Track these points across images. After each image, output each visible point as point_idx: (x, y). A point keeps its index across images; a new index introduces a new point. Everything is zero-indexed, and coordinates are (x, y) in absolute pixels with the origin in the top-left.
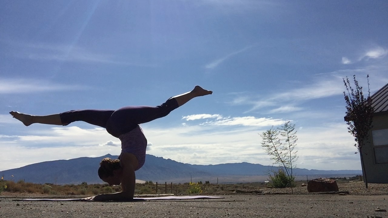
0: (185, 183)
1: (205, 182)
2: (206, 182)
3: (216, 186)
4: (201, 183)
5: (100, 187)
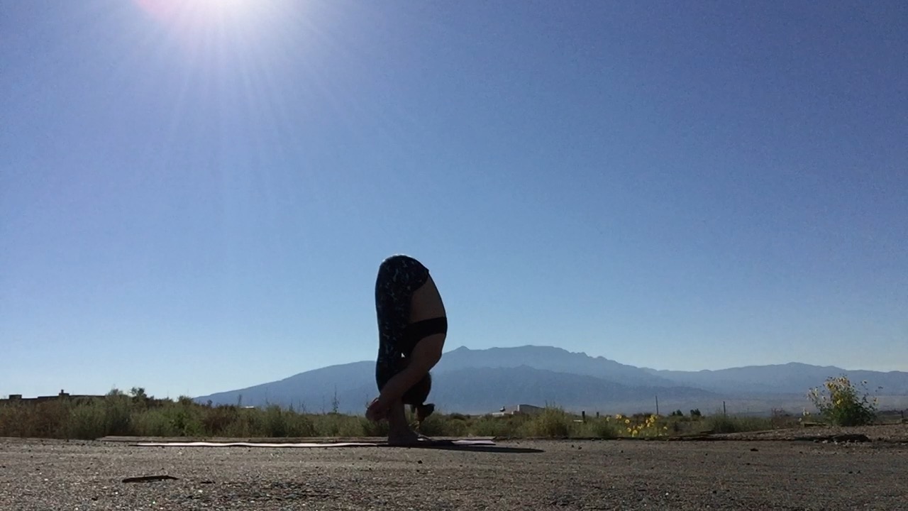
0: (636, 413)
1: (690, 413)
2: (692, 411)
4: (680, 413)
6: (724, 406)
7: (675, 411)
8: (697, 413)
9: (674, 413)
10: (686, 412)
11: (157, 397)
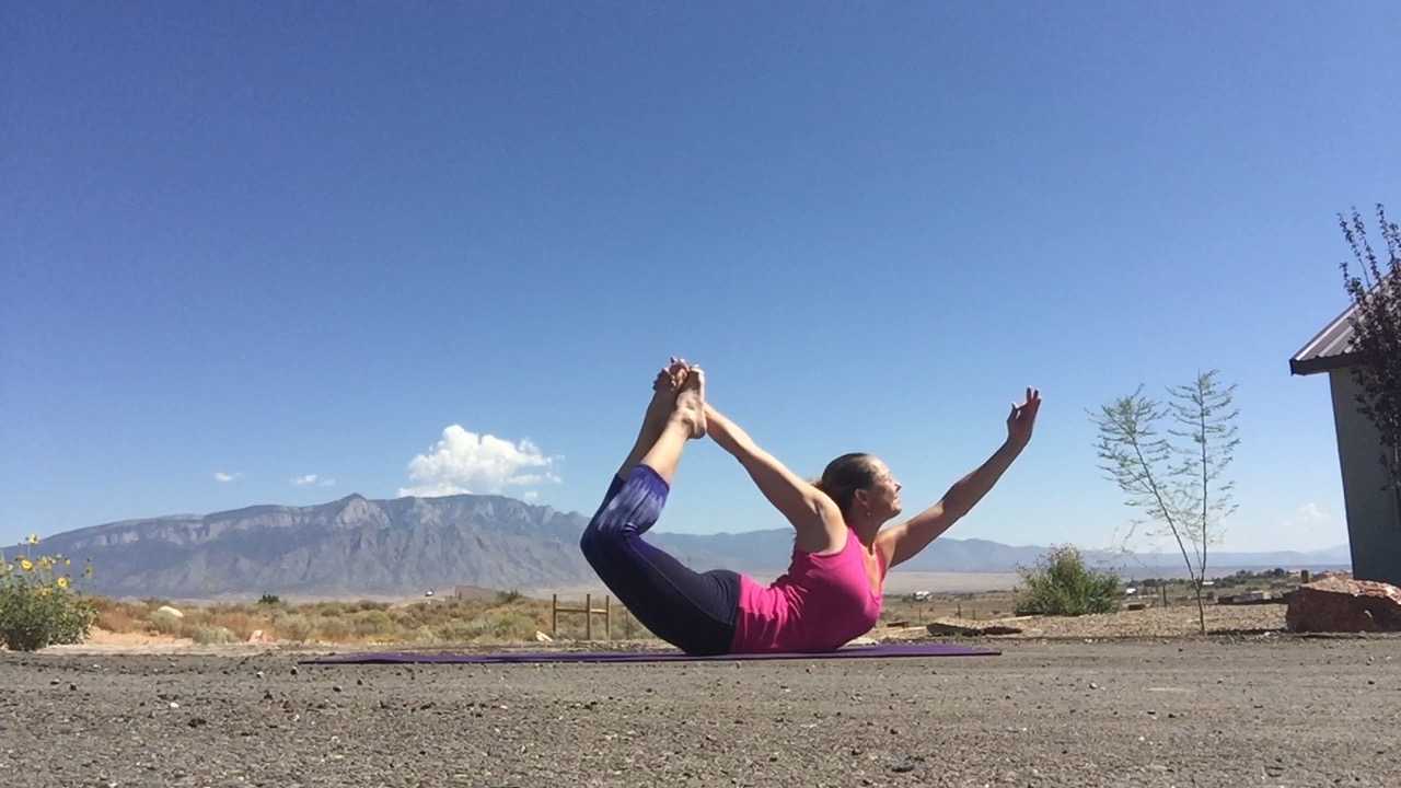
5: (341, 610)
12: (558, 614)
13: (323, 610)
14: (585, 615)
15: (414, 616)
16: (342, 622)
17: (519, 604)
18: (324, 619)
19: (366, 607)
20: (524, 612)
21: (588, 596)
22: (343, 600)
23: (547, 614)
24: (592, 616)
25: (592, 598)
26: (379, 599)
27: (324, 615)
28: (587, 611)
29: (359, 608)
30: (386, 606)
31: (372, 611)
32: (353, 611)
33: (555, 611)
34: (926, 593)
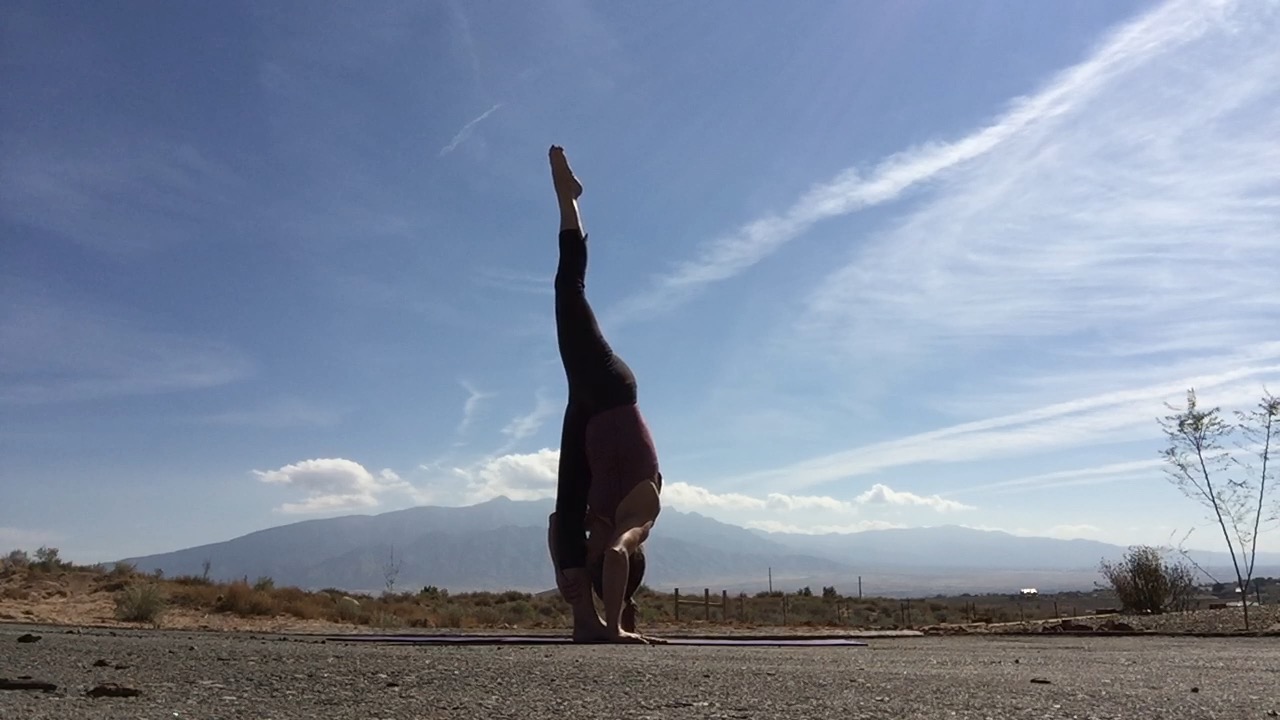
0: (759, 592)
1: (822, 592)
2: (825, 589)
3: (865, 606)
4: (807, 592)
6: (860, 583)
7: (803, 587)
8: (829, 592)
9: (800, 593)
10: (818, 592)
11: (77, 563)
12: (680, 606)
13: (477, 600)
14: (703, 608)
15: (555, 607)
16: (492, 611)
17: (645, 597)
18: (478, 608)
19: (513, 597)
20: (651, 604)
21: (707, 591)
22: (493, 591)
23: (669, 608)
24: (711, 609)
25: (710, 593)
26: (524, 591)
27: (477, 604)
28: (706, 604)
29: (507, 599)
30: (529, 596)
31: (519, 601)
32: (500, 600)
33: (677, 605)
34: (1033, 591)
